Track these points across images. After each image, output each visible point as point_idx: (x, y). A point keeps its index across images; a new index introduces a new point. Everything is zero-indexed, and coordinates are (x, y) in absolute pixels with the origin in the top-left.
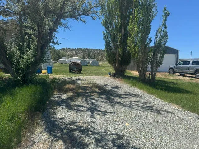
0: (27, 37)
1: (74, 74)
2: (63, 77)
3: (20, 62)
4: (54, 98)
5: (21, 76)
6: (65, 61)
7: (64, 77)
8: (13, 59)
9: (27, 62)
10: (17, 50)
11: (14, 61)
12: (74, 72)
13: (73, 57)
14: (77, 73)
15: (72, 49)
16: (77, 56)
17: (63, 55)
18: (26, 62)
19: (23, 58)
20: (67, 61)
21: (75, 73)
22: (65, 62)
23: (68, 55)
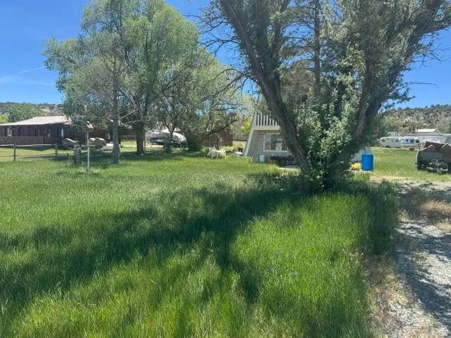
0: (335, 92)
1: (431, 174)
2: (405, 182)
3: (320, 145)
4: (404, 229)
5: (322, 172)
6: (397, 141)
7: (409, 182)
8: (310, 139)
9: (335, 143)
10: (315, 121)
11: (309, 144)
12: (432, 169)
13: (419, 131)
14: (443, 173)
15: (416, 109)
16: (430, 128)
17: (390, 127)
18: (333, 144)
19: (326, 136)
20: (402, 142)
21: (435, 172)
22: (397, 144)
23: (404, 126)
